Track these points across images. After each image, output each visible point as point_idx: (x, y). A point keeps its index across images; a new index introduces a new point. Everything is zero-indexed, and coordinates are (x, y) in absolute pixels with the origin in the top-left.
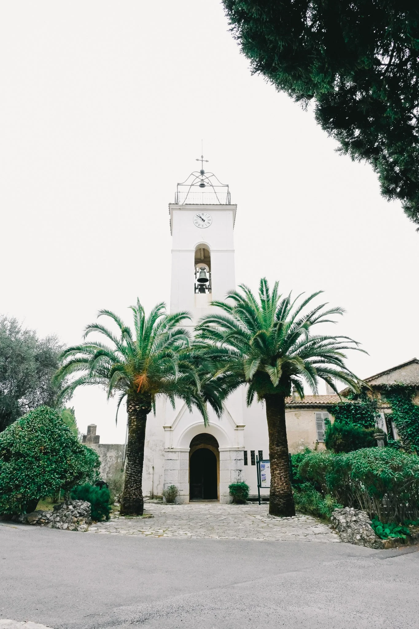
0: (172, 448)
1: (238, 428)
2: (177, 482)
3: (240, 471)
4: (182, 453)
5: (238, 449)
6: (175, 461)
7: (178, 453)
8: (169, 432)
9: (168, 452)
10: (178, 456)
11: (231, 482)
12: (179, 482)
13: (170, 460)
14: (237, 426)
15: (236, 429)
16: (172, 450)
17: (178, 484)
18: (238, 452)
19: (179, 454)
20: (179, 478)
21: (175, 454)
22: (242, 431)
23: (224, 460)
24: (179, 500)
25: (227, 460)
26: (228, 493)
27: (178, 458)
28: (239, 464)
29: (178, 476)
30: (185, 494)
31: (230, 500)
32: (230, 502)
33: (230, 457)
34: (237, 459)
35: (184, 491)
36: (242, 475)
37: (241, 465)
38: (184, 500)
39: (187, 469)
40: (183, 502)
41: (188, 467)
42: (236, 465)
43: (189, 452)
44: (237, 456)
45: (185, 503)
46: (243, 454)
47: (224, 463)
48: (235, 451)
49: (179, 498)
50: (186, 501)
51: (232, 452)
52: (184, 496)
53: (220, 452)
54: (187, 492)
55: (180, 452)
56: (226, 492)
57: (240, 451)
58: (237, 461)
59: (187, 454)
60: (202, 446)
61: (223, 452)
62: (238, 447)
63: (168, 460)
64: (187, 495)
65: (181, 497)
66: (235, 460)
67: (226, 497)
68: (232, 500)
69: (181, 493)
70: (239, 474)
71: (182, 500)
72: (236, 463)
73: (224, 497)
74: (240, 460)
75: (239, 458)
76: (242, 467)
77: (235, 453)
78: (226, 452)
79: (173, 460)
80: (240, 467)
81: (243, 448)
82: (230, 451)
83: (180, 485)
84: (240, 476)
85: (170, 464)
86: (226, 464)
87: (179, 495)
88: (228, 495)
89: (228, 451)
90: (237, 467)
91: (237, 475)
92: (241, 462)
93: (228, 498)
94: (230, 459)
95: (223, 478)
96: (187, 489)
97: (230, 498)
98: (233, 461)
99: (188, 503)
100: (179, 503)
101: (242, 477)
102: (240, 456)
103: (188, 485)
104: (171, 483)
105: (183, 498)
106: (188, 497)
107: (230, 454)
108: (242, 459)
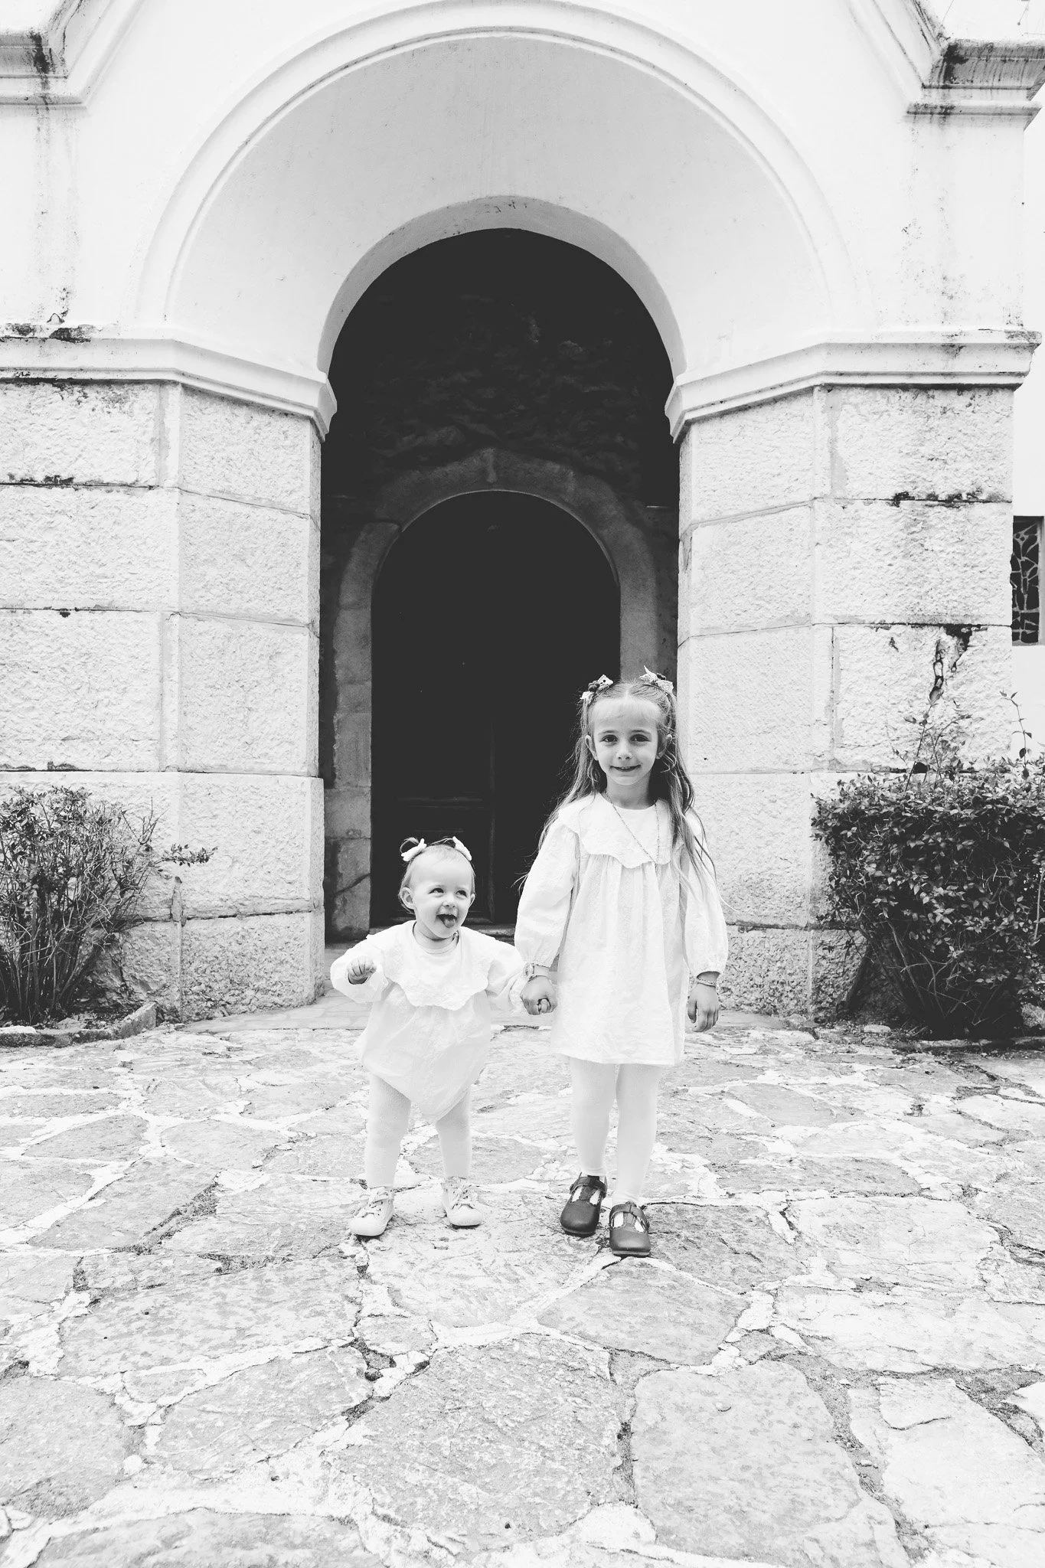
0: (63, 335)
1: (957, 98)
2: (148, 759)
3: (961, 632)
4: (219, 414)
5: (936, 365)
6: (118, 497)
7: (146, 398)
8: (27, 123)
9: (24, 380)
10: (160, 442)
11: (835, 765)
12: (173, 757)
13: (52, 482)
14: (953, 58)
15: (935, 98)
16: (63, 359)
17: (157, 779)
18: (941, 399)
19: (173, 422)
20: (172, 704)
21: (116, 417)
22: (1005, 133)
23: (738, 518)
24: (173, 971)
25: (793, 511)
26: (787, 894)
27: (152, 466)
28: (943, 555)
29: (161, 681)
30: (261, 893)
31: (822, 972)
32: (821, 1002)
33: (833, 467)
34: (924, 489)
35: (235, 861)
36: (983, 678)
37: (976, 570)
38: (245, 962)
39: (284, 616)
40: (237, 992)
41: (306, 592)
42: (914, 560)
43: (312, 414)
44: (923, 450)
45: (259, 995)
46: (998, 425)
47: (739, 543)
48: (905, 388)
49: (179, 941)
50: (276, 977)
51: (856, 406)
52: (253, 921)
53: (695, 432)
54: (289, 878)
55: (180, 388)
56: (765, 884)
57: (961, 389)
58: (927, 509)
59: (288, 442)
60: (483, 472)
61: (727, 418)
62: (948, 341)
63: (22, 483)
64: (290, 902)
65: (205, 932)
66: (898, 499)
67: (758, 941)
68: (844, 973)
69: (197, 888)
70: (937, 677)
71: (224, 965)
72: (914, 542)
73: (738, 941)
74: (964, 497)
75: (950, 475)
76: (979, 590)
77: (895, 413)
78: (781, 408)
79: (87, 485)
80: (954, 584)
81: (1016, 347)
82: (829, 388)
83: (185, 796)
84: (955, 694)
85: (49, 537)
86: (767, 554)
87: (168, 911)
88: (794, 921)
89: (810, 390)
90: (927, 587)
91: (917, 688)
92: (969, 527)
93: (798, 952)
94: (839, 494)
95: (728, 729)
96: (287, 840)
97: (816, 948)
98: (867, 508)
99: (309, 991)
100: (174, 1011)
101: (982, 708)
102: (964, 452)
103: (309, 795)
104: (72, 769)
105: (236, 948)
106: (302, 925)
107: (831, 424)
108: (991, 490)
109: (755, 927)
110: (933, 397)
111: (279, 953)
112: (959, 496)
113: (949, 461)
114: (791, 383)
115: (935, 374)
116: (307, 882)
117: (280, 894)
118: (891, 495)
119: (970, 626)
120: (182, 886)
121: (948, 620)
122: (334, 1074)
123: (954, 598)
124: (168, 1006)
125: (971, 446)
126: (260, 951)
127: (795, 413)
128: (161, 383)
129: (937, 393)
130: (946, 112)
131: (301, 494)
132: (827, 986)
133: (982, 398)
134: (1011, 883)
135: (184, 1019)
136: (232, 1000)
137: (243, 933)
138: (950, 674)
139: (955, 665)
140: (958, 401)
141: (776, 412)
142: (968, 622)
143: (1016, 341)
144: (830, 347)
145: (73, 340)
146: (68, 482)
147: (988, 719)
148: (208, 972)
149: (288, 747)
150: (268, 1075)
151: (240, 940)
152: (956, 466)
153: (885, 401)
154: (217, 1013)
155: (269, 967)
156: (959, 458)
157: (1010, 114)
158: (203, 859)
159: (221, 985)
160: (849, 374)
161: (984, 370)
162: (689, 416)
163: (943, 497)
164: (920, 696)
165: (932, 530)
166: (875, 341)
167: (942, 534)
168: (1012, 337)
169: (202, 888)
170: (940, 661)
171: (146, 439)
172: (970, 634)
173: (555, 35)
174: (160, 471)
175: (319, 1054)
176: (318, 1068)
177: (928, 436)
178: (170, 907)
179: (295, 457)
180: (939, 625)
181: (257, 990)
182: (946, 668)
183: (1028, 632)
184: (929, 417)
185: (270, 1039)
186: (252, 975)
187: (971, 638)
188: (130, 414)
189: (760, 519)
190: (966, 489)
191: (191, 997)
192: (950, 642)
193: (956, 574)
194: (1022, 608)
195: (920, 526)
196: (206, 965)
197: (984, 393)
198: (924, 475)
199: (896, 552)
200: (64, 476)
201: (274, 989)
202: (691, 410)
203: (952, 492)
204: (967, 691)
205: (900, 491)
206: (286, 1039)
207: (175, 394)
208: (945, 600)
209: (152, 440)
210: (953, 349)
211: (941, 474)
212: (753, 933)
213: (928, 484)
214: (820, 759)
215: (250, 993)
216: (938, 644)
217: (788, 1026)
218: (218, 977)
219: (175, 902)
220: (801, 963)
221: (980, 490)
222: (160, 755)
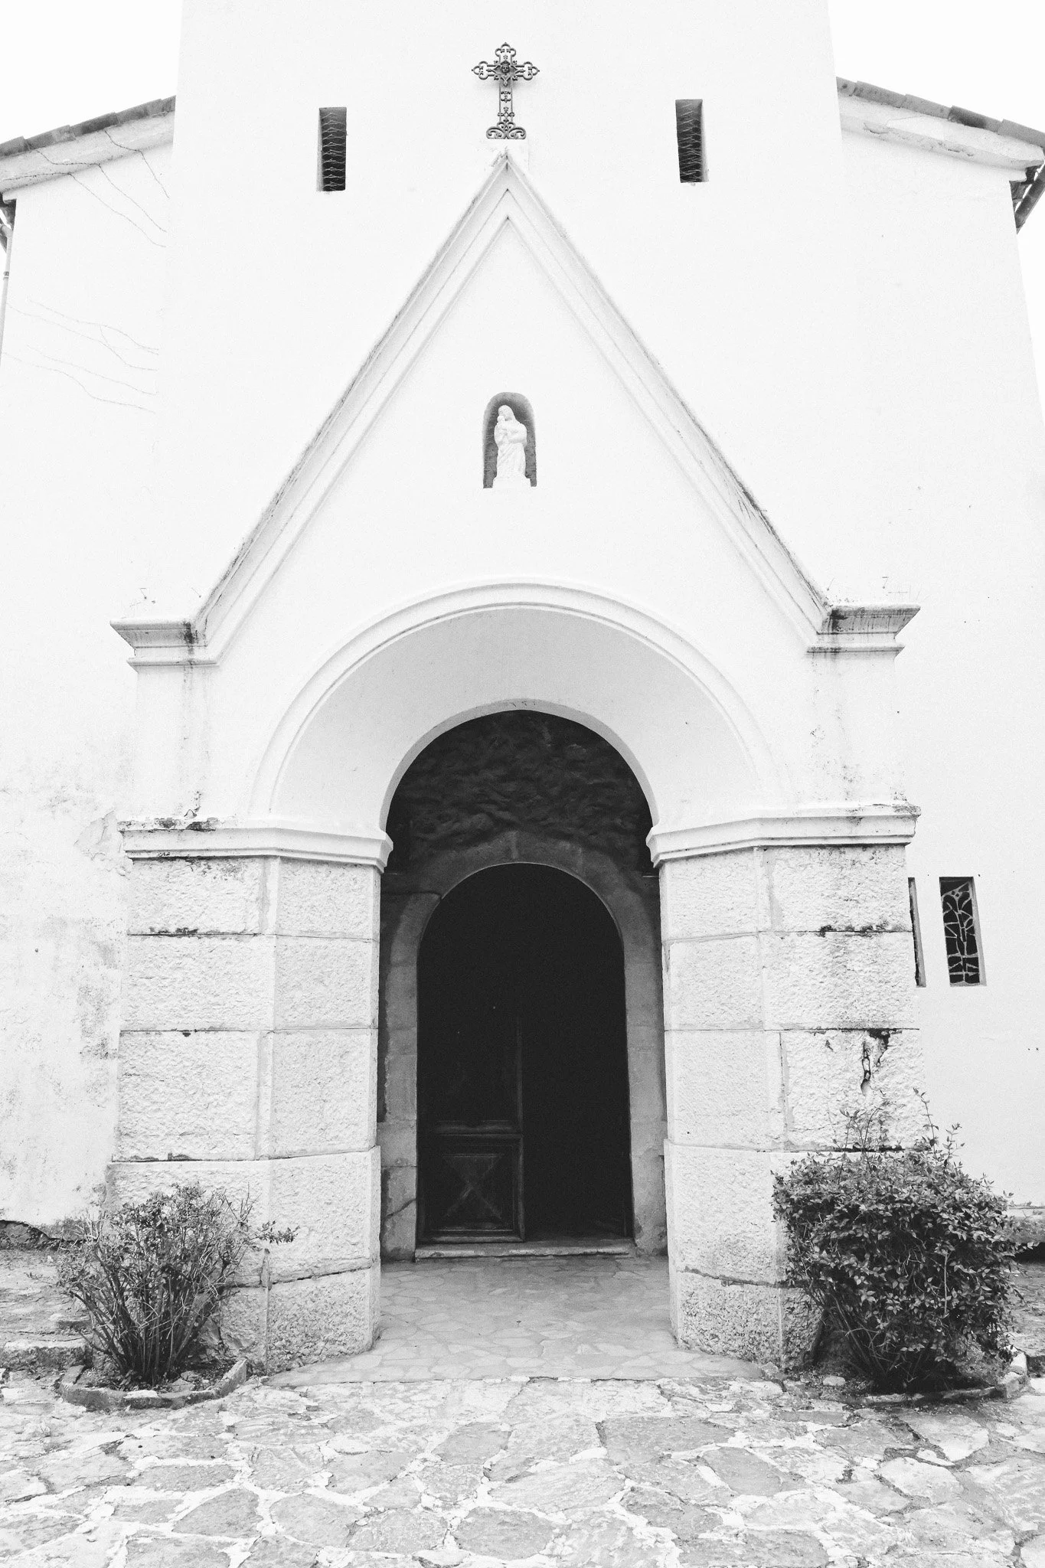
0: (196, 827)
1: (843, 641)
2: (248, 1151)
3: (882, 1035)
4: (306, 873)
5: (845, 830)
6: (231, 942)
7: (254, 868)
8: (177, 677)
9: (165, 858)
10: (263, 901)
11: (790, 1146)
12: (266, 1148)
13: (182, 933)
14: (837, 620)
15: (827, 642)
16: (196, 843)
17: (253, 1167)
18: (850, 854)
19: (273, 885)
20: (266, 1105)
21: (231, 883)
22: (880, 663)
23: (705, 939)
24: (262, 1330)
25: (744, 939)
26: (758, 1254)
27: (257, 919)
28: (862, 974)
29: (258, 1086)
30: (331, 1256)
31: (790, 1326)
32: (790, 1352)
33: (772, 908)
34: (843, 923)
35: (311, 1230)
36: (903, 1072)
37: (888, 986)
38: (318, 1317)
39: (352, 1022)
40: (311, 1344)
41: (368, 999)
42: (840, 978)
43: (374, 863)
44: (839, 893)
45: (328, 1345)
46: (895, 872)
47: (706, 959)
48: (822, 847)
49: (266, 1303)
50: (342, 1329)
51: (786, 861)
52: (325, 1281)
53: (667, 867)
54: (354, 1241)
55: (279, 860)
56: (741, 1244)
57: (865, 847)
58: (847, 938)
59: (356, 887)
60: (508, 851)
61: (692, 861)
62: (850, 815)
63: (159, 934)
64: (354, 1261)
65: (287, 1294)
66: (823, 931)
67: (738, 1294)
68: (808, 1325)
69: (282, 1257)
70: (866, 1072)
71: (301, 1322)
72: (838, 965)
73: (722, 1293)
74: (875, 928)
75: (861, 911)
76: (892, 1001)
77: (816, 866)
78: (730, 860)
79: (208, 935)
80: (873, 996)
81: (902, 818)
82: (766, 848)
83: (274, 1179)
84: (881, 1084)
85: (179, 975)
86: (728, 970)
87: (258, 1278)
88: (765, 1279)
89: (751, 849)
90: (852, 999)
91: (850, 1081)
92: (881, 951)
93: (770, 1306)
94: (777, 928)
95: (705, 1109)
96: (351, 1208)
97: (783, 1304)
98: (800, 938)
99: (368, 1337)
100: (260, 1365)
101: (903, 1096)
102: (871, 894)
103: (370, 1167)
104: (186, 1159)
105: (310, 1305)
106: (363, 1281)
107: (768, 875)
108: (895, 922)
109: (735, 1282)
110: (844, 853)
111: (345, 1307)
112: (870, 928)
113: (861, 902)
114: (737, 843)
115: (843, 837)
116: (367, 1242)
117: (347, 1255)
118: (818, 928)
119: (888, 1030)
120: (269, 1256)
121: (871, 1025)
122: (394, 1439)
123: (874, 1008)
124: (256, 1361)
125: (876, 889)
126: (329, 1307)
127: (742, 863)
128: (266, 857)
129: (847, 850)
130: (836, 651)
131: (366, 924)
132: (795, 1337)
133: (881, 853)
134: (921, 1266)
135: (269, 1371)
136: (307, 1351)
137: (316, 1292)
138: (876, 1069)
139: (879, 1061)
140: (864, 856)
141: (727, 861)
142: (886, 1026)
143: (901, 813)
144: (763, 821)
145: (200, 830)
146: (194, 932)
147: (909, 1106)
148: (288, 1328)
149: (353, 1128)
150: (342, 1441)
151: (315, 1299)
152: (867, 904)
153: (808, 856)
154: (294, 1365)
155: (337, 1319)
156: (868, 899)
157: (883, 651)
158: (289, 1238)
159: (298, 1339)
160: (779, 839)
161: (880, 834)
162: (662, 857)
163: (858, 928)
164: (853, 1087)
165: (853, 955)
166: (796, 816)
167: (859, 957)
168: (898, 810)
169: (285, 1256)
170: (867, 1057)
171: (253, 898)
172: (888, 1036)
173: (551, 606)
174: (262, 922)
175: (381, 1415)
176: (381, 1432)
177: (843, 882)
178: (260, 1275)
179: (363, 896)
180: (864, 1030)
181: (327, 1341)
182: (872, 1064)
183: (971, 974)
184: (842, 868)
185: (339, 1395)
186: (323, 1328)
187: (890, 1039)
188: (242, 880)
189: (721, 942)
190: (875, 922)
191: (275, 1352)
192: (874, 1043)
193: (873, 988)
194: (963, 954)
195: (842, 951)
196: (286, 1323)
197: (882, 850)
198: (842, 912)
199: (825, 972)
200: (191, 928)
201: (340, 1339)
202: (664, 853)
203: (865, 924)
204: (891, 1082)
205: (825, 925)
206: (352, 1395)
207: (275, 866)
208: (866, 1009)
209: (257, 900)
210: (855, 820)
211: (856, 911)
212: (733, 1287)
213: (846, 919)
214: (777, 1141)
215: (321, 1344)
216: (864, 1044)
217: (763, 1377)
218: (296, 1332)
219: (264, 1270)
220: (773, 1316)
221: (886, 923)
222: (256, 1147)
